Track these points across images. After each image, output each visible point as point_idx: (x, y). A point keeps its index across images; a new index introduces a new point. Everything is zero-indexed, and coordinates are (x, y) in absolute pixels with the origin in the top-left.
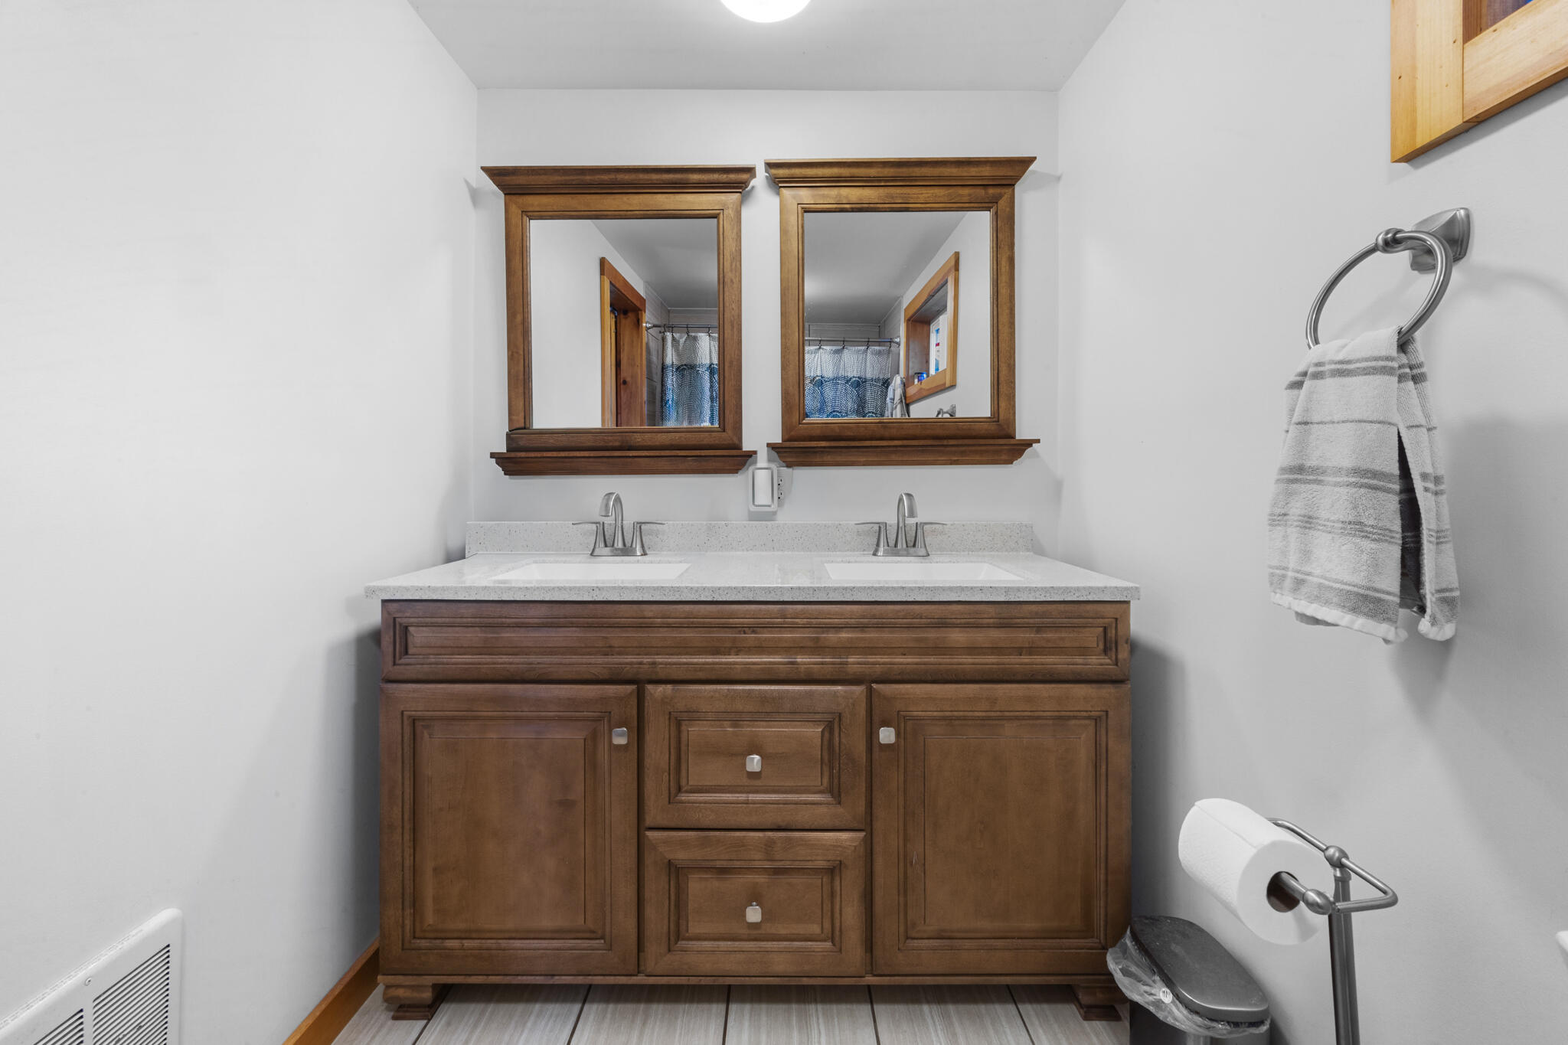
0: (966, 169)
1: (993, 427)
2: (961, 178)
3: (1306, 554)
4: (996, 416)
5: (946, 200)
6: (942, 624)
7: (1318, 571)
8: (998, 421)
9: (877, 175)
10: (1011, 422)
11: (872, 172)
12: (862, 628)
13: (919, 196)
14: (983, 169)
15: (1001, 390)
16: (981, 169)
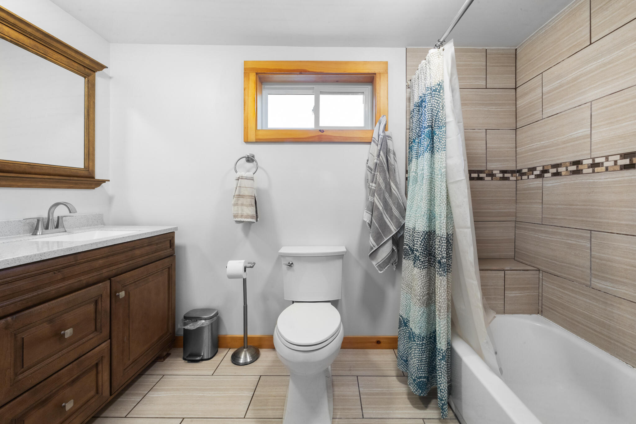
0: (78, 56)
1: (86, 173)
2: (75, 58)
3: (242, 210)
4: (88, 168)
5: (67, 64)
6: (134, 249)
7: (245, 213)
8: (88, 171)
9: (31, 32)
10: (93, 171)
11: (29, 30)
12: (107, 257)
13: (53, 55)
14: (86, 60)
15: (90, 157)
16: (85, 59)
